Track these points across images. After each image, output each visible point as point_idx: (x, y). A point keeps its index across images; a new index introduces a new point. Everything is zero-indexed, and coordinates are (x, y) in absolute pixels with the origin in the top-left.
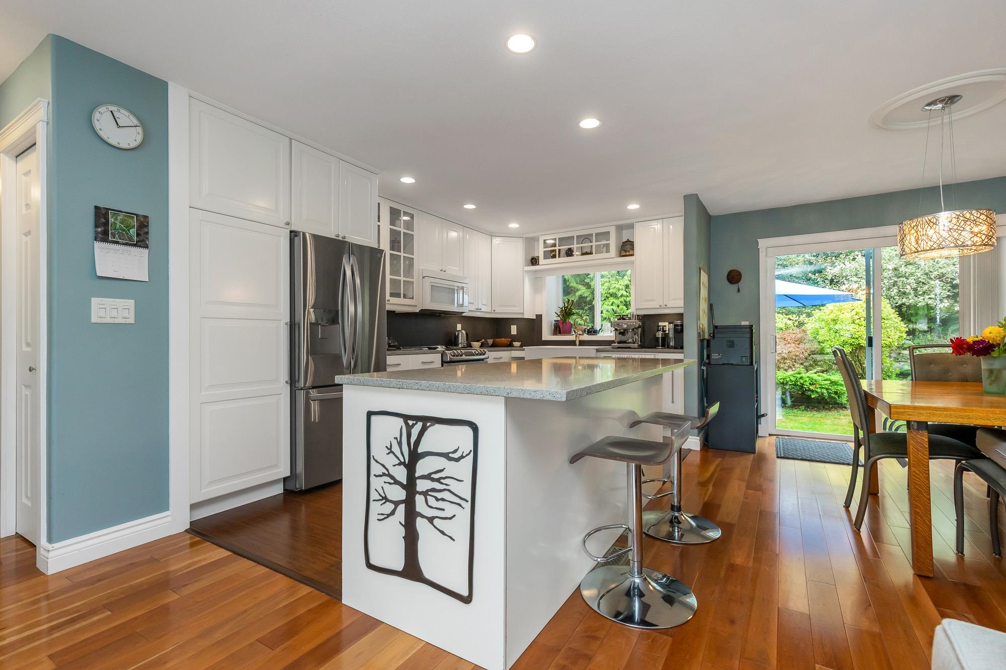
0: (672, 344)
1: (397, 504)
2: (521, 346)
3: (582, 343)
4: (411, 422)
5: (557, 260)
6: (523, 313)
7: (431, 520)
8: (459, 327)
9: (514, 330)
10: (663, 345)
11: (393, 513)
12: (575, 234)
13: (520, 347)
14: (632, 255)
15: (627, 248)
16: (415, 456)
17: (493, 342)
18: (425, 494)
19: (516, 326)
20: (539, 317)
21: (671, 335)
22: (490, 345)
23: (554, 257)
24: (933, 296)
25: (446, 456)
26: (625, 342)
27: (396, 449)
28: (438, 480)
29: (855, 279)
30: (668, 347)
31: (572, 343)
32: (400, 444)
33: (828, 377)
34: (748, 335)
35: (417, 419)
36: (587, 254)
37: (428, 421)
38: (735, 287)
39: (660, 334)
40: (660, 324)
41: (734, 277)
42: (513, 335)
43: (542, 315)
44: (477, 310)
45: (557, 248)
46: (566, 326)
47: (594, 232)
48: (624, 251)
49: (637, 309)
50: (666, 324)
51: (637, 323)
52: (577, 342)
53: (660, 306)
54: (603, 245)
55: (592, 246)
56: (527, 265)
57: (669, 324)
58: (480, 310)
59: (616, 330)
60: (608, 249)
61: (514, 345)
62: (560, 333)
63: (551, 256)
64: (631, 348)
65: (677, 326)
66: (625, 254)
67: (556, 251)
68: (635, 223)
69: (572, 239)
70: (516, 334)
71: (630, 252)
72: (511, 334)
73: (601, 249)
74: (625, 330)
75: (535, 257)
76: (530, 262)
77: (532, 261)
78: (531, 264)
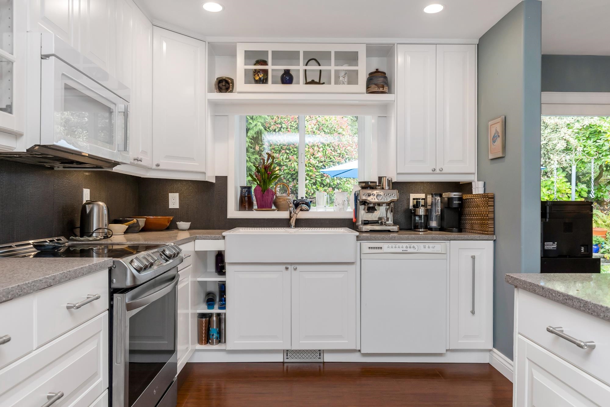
0: (434, 224)
2: (190, 228)
3: (299, 223)
5: (270, 87)
6: (204, 173)
8: (87, 195)
9: (174, 201)
12: (301, 49)
13: (188, 229)
14: (390, 92)
15: (380, 81)
17: (146, 223)
19: (177, 195)
20: (223, 181)
21: (437, 210)
22: (141, 228)
23: (264, 81)
26: (376, 222)
36: (313, 82)
39: (421, 211)
42: (174, 210)
43: (227, 176)
44: (136, 162)
45: (270, 67)
46: (268, 196)
47: (333, 49)
48: (375, 85)
49: (398, 174)
50: (423, 196)
51: (394, 195)
52: (293, 222)
53: (433, 170)
54: (347, 72)
55: (330, 71)
56: (210, 91)
57: (432, 197)
58: (139, 162)
59: (364, 203)
60: (352, 78)
61: (180, 227)
62: (250, 207)
63: (260, 78)
64: (389, 231)
65: (450, 199)
66: (376, 89)
67: (266, 72)
68: (396, 45)
69: (292, 56)
70: (178, 208)
71: (383, 87)
72: (171, 209)
73: (341, 78)
74: (375, 204)
75: (227, 79)
76: (217, 86)
77: (221, 85)
78: (218, 90)
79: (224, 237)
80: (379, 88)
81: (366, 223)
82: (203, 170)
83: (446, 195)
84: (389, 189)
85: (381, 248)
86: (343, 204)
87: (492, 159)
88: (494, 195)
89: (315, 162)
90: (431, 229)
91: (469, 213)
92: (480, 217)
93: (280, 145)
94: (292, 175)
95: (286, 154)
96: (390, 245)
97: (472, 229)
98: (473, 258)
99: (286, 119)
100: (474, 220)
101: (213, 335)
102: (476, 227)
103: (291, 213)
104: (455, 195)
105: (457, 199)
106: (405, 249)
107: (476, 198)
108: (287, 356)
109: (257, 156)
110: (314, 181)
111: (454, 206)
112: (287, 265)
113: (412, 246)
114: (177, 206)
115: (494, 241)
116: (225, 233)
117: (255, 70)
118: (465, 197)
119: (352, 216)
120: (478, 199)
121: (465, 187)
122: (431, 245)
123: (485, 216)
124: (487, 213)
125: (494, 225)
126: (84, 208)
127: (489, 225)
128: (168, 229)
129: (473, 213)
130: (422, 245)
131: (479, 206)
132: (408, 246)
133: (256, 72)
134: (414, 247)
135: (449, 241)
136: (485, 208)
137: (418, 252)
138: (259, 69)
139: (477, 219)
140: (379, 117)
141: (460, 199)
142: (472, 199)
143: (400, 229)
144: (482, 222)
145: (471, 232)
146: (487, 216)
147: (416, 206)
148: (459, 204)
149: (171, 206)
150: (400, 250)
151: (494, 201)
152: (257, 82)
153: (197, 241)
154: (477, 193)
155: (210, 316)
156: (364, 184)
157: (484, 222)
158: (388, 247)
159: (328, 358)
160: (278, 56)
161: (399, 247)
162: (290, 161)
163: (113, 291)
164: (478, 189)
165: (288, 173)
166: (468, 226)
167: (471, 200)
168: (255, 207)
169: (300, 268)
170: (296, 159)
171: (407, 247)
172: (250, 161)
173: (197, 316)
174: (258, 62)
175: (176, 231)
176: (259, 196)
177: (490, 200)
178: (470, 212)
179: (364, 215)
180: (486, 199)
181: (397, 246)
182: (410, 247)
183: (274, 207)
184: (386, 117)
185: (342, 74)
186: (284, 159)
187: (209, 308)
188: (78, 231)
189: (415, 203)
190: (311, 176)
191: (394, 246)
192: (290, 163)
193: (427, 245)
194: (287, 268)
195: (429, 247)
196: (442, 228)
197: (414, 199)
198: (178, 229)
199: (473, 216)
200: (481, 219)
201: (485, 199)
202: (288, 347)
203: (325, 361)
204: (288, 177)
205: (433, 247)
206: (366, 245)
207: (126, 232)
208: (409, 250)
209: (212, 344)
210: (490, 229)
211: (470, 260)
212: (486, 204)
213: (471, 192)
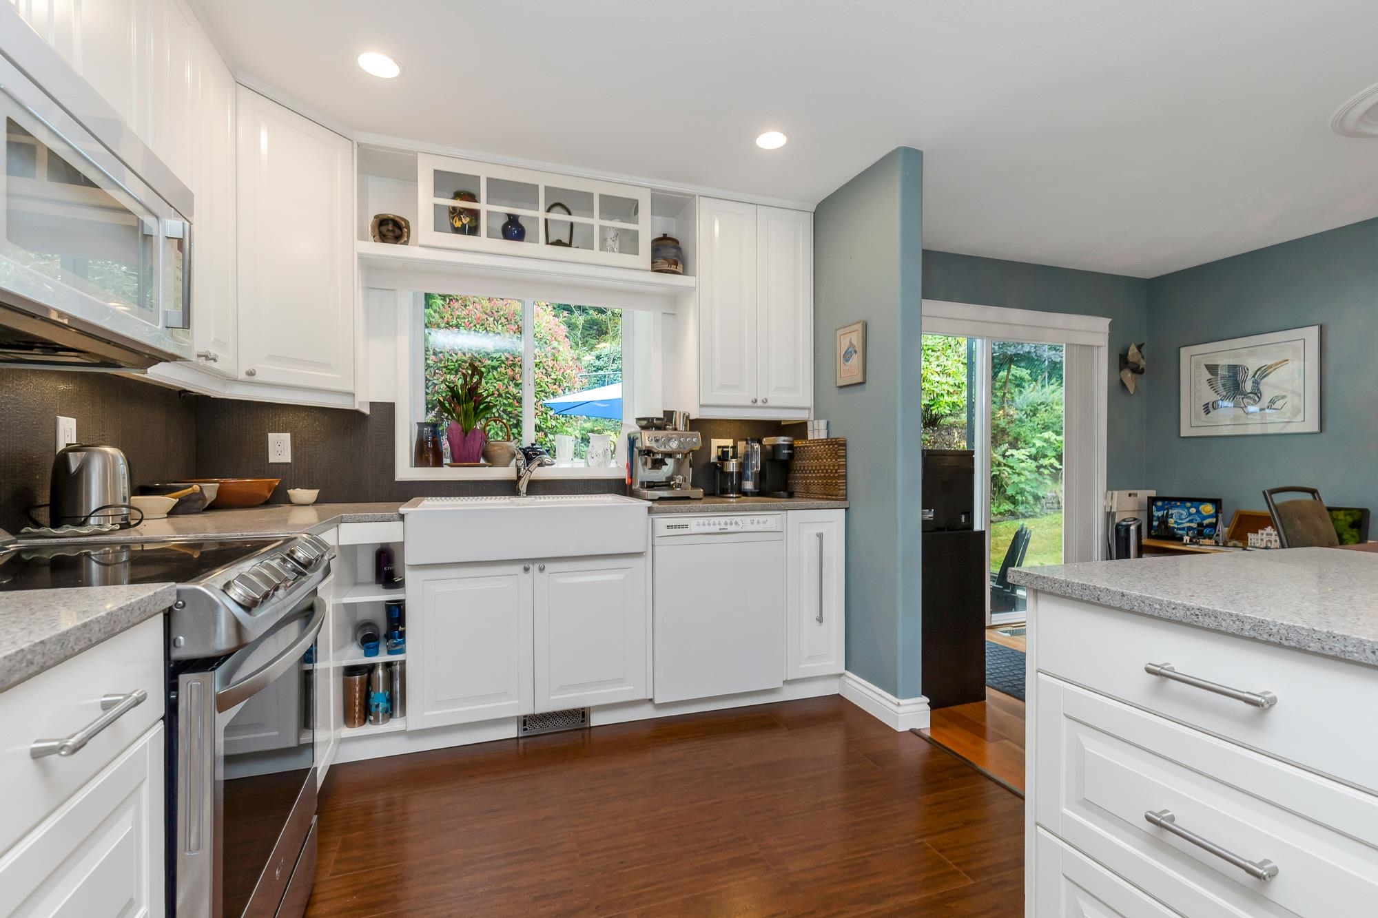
0: (751, 486)
2: (318, 502)
3: (532, 487)
5: (482, 242)
6: (352, 395)
8: (67, 430)
9: (280, 448)
12: (542, 181)
13: (314, 503)
14: (684, 272)
15: (671, 254)
17: (219, 492)
19: (287, 436)
20: (386, 411)
22: (208, 503)
23: (473, 230)
26: (666, 484)
36: (559, 243)
42: (281, 466)
43: (394, 404)
44: (202, 361)
45: (483, 206)
46: (474, 440)
47: (597, 190)
48: (664, 259)
49: (701, 406)
50: (730, 442)
51: (695, 441)
52: (523, 486)
53: (753, 402)
54: (620, 233)
55: (592, 226)
56: (362, 237)
57: (747, 443)
58: (211, 364)
59: (646, 452)
60: (628, 242)
61: (294, 500)
62: (438, 463)
63: (464, 226)
64: (688, 498)
65: (776, 448)
66: (666, 267)
67: (475, 214)
68: (697, 197)
69: (526, 193)
70: (290, 461)
71: (676, 264)
72: (273, 464)
73: (610, 242)
74: (663, 454)
75: (397, 219)
76: (377, 231)
77: (384, 229)
78: (377, 237)
79: (402, 517)
80: (670, 264)
81: (651, 485)
82: (349, 388)
83: (765, 441)
84: (686, 430)
85: (687, 526)
86: (605, 455)
87: (841, 387)
88: (845, 441)
89: (517, 391)
90: (745, 494)
91: (802, 468)
92: (823, 475)
93: (457, 361)
96: (701, 520)
97: (808, 493)
98: (820, 536)
99: (466, 320)
100: (812, 478)
101: (377, 706)
102: (814, 489)
103: (518, 470)
104: (784, 441)
105: (786, 447)
106: (723, 526)
107: (814, 446)
108: (525, 725)
110: (515, 422)
111: (782, 458)
112: (526, 563)
113: (733, 521)
114: (286, 457)
115: (846, 509)
116: (402, 510)
117: (454, 209)
118: (798, 443)
119: (624, 474)
120: (818, 447)
121: (798, 429)
122: (762, 519)
123: (831, 472)
124: (836, 468)
125: (846, 485)
126: (62, 459)
127: (839, 486)
128: (267, 503)
129: (810, 468)
130: (748, 519)
131: (820, 457)
132: (729, 521)
133: (455, 212)
134: (736, 523)
135: (785, 512)
136: (831, 460)
137: (743, 530)
138: (462, 208)
139: (816, 478)
140: (664, 313)
141: (790, 447)
142: (806, 446)
143: (706, 495)
144: (827, 482)
145: (806, 497)
146: (836, 472)
147: (723, 457)
148: (789, 454)
149: (273, 458)
150: (716, 529)
151: (845, 450)
152: (457, 230)
153: (342, 526)
154: (816, 438)
155: (371, 668)
156: (644, 423)
157: (829, 481)
158: (698, 525)
159: (597, 720)
160: (500, 189)
161: (714, 524)
163: (175, 669)
164: (818, 431)
166: (798, 489)
167: (806, 448)
168: (447, 460)
169: (549, 567)
171: (726, 524)
173: (341, 672)
174: (458, 195)
175: (286, 507)
176: (457, 441)
177: (841, 448)
178: (804, 467)
179: (645, 473)
180: (834, 446)
181: (711, 522)
182: (731, 524)
183: (482, 461)
184: (674, 314)
185: (611, 234)
187: (367, 655)
188: (44, 515)
189: (720, 454)
190: (510, 413)
191: (706, 522)
193: (756, 519)
194: (526, 570)
195: (758, 522)
196: (761, 492)
197: (719, 447)
198: (291, 503)
199: (810, 473)
200: (825, 477)
201: (831, 446)
202: (529, 711)
203: (592, 725)
205: (765, 523)
206: (662, 521)
207: (172, 513)
208: (730, 528)
209: (376, 721)
210: (841, 491)
211: (816, 540)
212: (834, 455)
213: (805, 437)
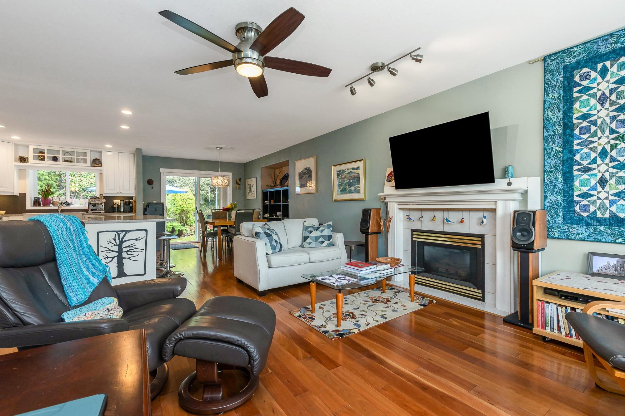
1: (113, 258)
3: (62, 211)
4: (119, 233)
5: (45, 162)
6: (13, 192)
7: (129, 258)
10: (118, 211)
11: (111, 261)
12: (61, 149)
14: (101, 166)
15: (97, 163)
16: (122, 242)
18: (127, 252)
20: (23, 196)
21: (122, 205)
23: (43, 159)
24: (205, 191)
25: (136, 240)
26: (96, 210)
27: (113, 241)
28: (132, 247)
29: (179, 182)
30: (120, 212)
31: (56, 211)
32: (115, 240)
33: (172, 224)
34: (162, 207)
35: (122, 231)
36: (67, 161)
37: (127, 232)
38: (151, 186)
39: (116, 206)
40: (114, 201)
41: (150, 182)
43: (25, 193)
45: (46, 155)
46: (48, 201)
47: (75, 151)
49: (104, 194)
50: (119, 201)
51: (104, 200)
52: (60, 211)
53: (118, 193)
54: (82, 159)
55: (74, 158)
56: (16, 161)
59: (91, 203)
60: (85, 161)
62: (39, 205)
64: (101, 213)
65: (126, 202)
67: (44, 156)
68: (103, 151)
69: (57, 152)
71: (99, 165)
73: (80, 161)
74: (95, 204)
75: (24, 158)
77: (21, 159)
78: (20, 161)
79: (23, 215)
80: (96, 164)
81: (92, 210)
83: (125, 200)
84: (102, 198)
94: (83, 189)
95: (78, 177)
103: (58, 207)
104: (128, 200)
105: (128, 202)
109: (58, 177)
118: (131, 201)
119: (87, 208)
121: (131, 198)
133: (39, 156)
136: (135, 204)
138: (41, 155)
147: (115, 204)
152: (40, 160)
153: (9, 217)
156: (93, 197)
160: (50, 151)
162: (82, 181)
165: (80, 188)
167: (133, 201)
168: (42, 205)
170: (85, 180)
172: (52, 180)
174: (40, 152)
176: (43, 201)
177: (136, 202)
179: (91, 208)
183: (51, 205)
184: (101, 174)
185: (80, 159)
186: (77, 180)
192: (81, 182)
196: (124, 212)
204: (80, 190)
206: (87, 216)
